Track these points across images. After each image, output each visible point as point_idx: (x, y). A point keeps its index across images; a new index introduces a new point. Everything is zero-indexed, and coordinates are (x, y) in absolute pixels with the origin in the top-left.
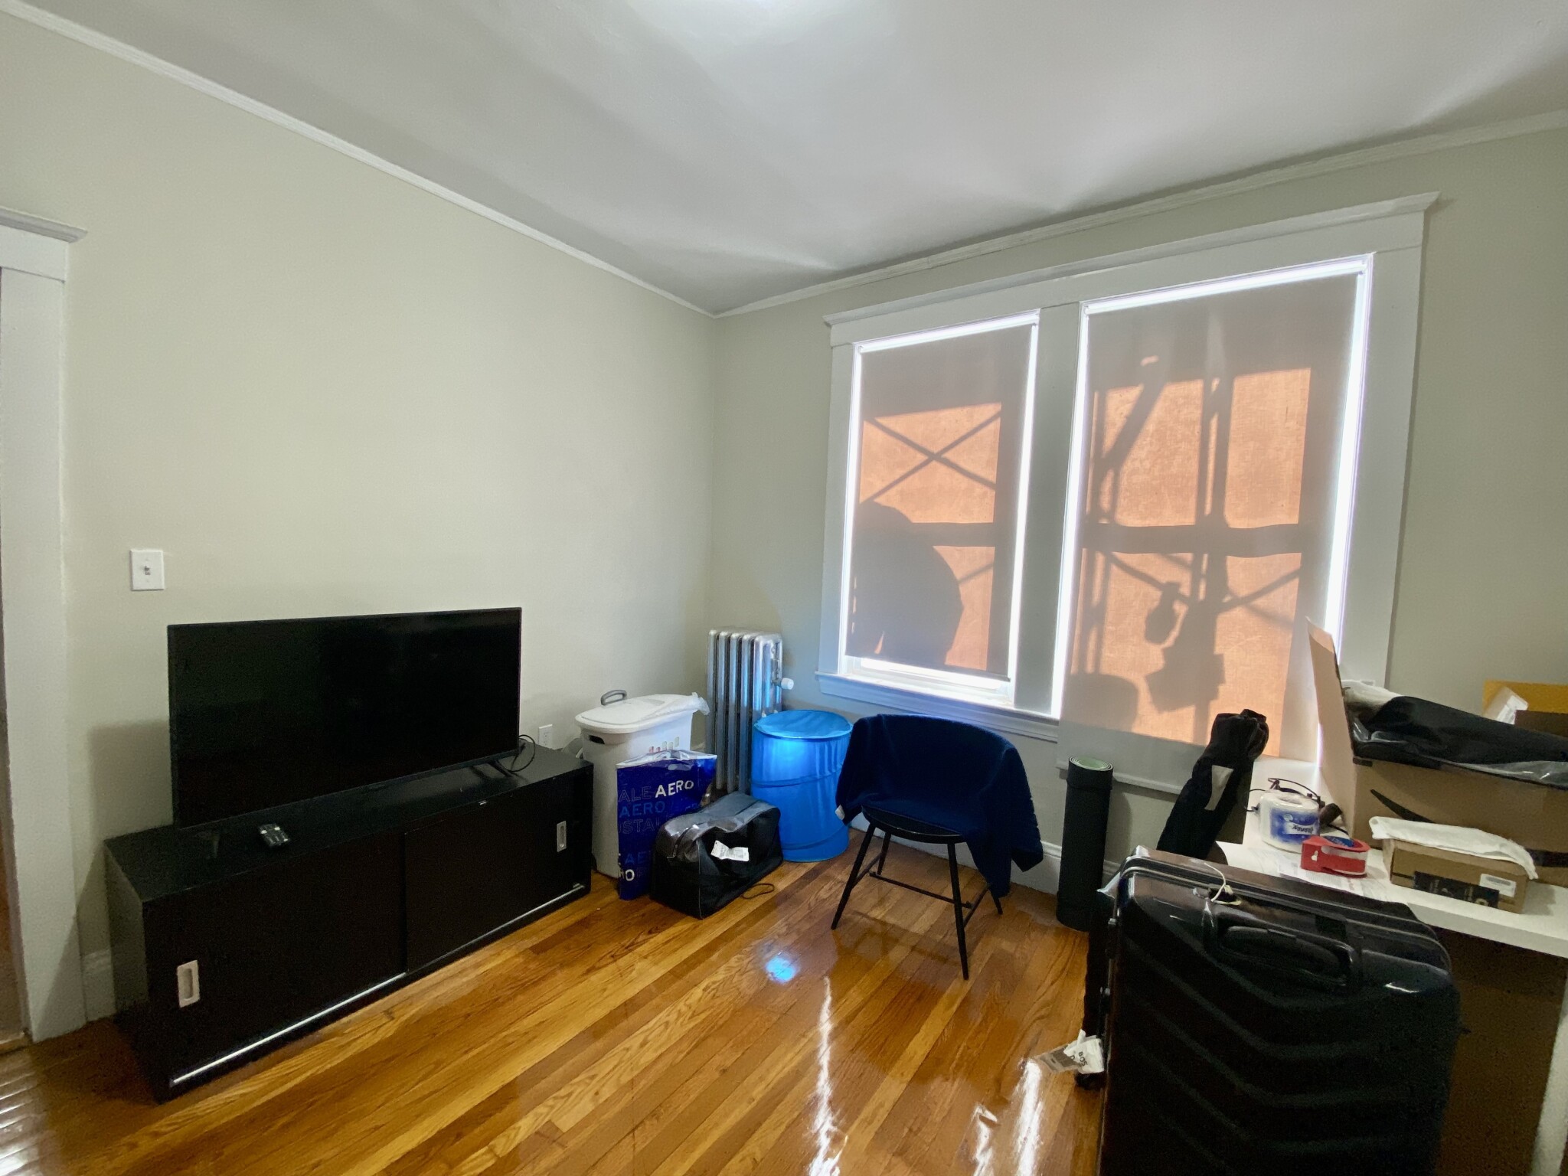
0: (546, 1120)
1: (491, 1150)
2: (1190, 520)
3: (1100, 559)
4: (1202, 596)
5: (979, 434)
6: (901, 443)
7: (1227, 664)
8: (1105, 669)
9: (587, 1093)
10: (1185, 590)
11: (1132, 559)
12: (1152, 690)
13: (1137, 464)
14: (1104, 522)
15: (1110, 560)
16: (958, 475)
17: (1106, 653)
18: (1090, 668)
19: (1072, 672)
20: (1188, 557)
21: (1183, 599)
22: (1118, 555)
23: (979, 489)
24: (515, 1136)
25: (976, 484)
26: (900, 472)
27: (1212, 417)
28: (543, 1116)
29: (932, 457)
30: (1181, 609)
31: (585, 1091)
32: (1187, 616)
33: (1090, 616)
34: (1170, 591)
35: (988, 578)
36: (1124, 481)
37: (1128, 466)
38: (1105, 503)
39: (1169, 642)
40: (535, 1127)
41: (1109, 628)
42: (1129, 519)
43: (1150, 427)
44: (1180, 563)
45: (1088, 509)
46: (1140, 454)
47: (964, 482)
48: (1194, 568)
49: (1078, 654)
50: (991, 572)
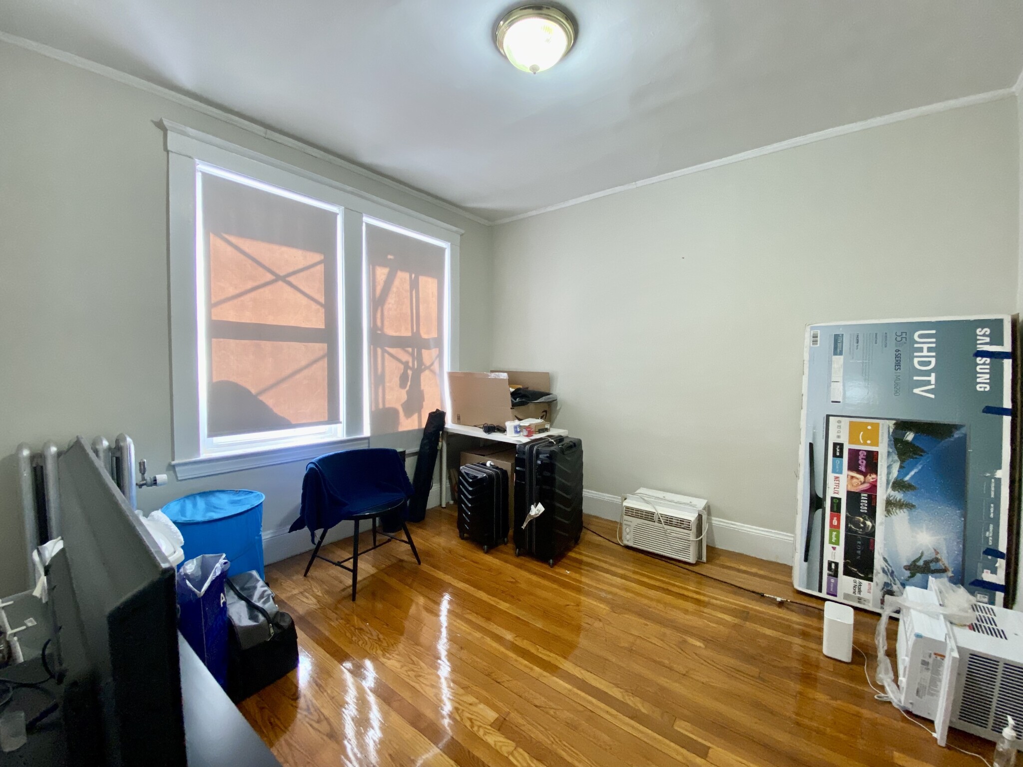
0: (489, 727)
1: (512, 753)
2: (409, 334)
3: (379, 351)
4: (416, 367)
5: (312, 270)
6: (250, 261)
7: (425, 393)
8: (387, 406)
9: (469, 709)
10: (410, 364)
11: (392, 351)
12: (404, 410)
13: (390, 305)
14: (379, 332)
15: (384, 351)
16: (299, 295)
17: (388, 397)
18: (381, 406)
19: (373, 410)
20: (410, 350)
21: (411, 369)
22: (387, 349)
23: (314, 306)
24: (500, 742)
25: (312, 302)
26: (250, 285)
27: (413, 290)
28: (486, 730)
29: (278, 278)
30: (410, 372)
31: (467, 711)
32: (412, 374)
33: (378, 380)
34: (406, 364)
35: (324, 363)
36: (386, 313)
37: (386, 306)
38: (379, 323)
39: (408, 388)
40: (493, 733)
41: (387, 384)
42: (390, 332)
43: (394, 289)
44: (407, 352)
45: (372, 326)
46: (391, 300)
47: (304, 301)
48: (412, 355)
49: (374, 400)
50: (326, 360)
